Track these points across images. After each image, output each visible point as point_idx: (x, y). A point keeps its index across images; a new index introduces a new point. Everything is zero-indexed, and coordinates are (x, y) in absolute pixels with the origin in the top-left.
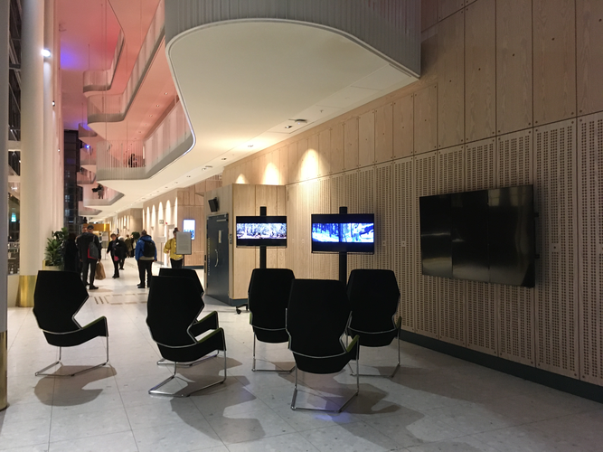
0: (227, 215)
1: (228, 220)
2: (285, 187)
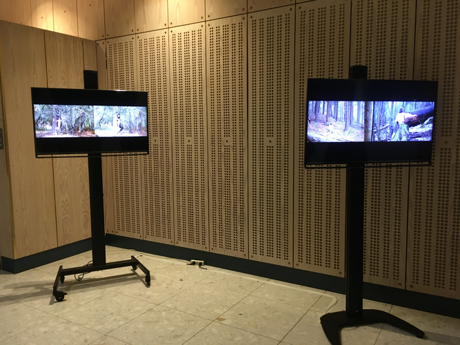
2: (95, 43)
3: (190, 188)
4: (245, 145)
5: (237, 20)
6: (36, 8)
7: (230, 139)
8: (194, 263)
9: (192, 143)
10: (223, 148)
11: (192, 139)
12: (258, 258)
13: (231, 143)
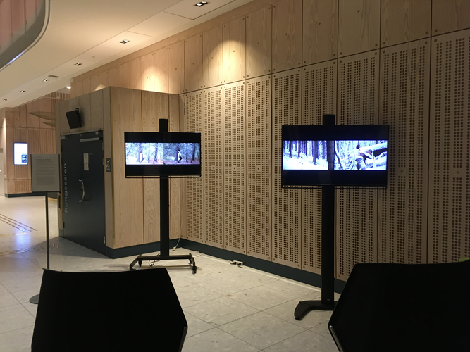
0: (101, 132)
1: (101, 139)
2: (178, 96)
3: (235, 204)
4: (270, 172)
5: (266, 78)
6: (144, 71)
7: (261, 167)
8: (235, 263)
9: (237, 170)
10: (256, 173)
11: (236, 166)
12: (278, 261)
13: (261, 170)
